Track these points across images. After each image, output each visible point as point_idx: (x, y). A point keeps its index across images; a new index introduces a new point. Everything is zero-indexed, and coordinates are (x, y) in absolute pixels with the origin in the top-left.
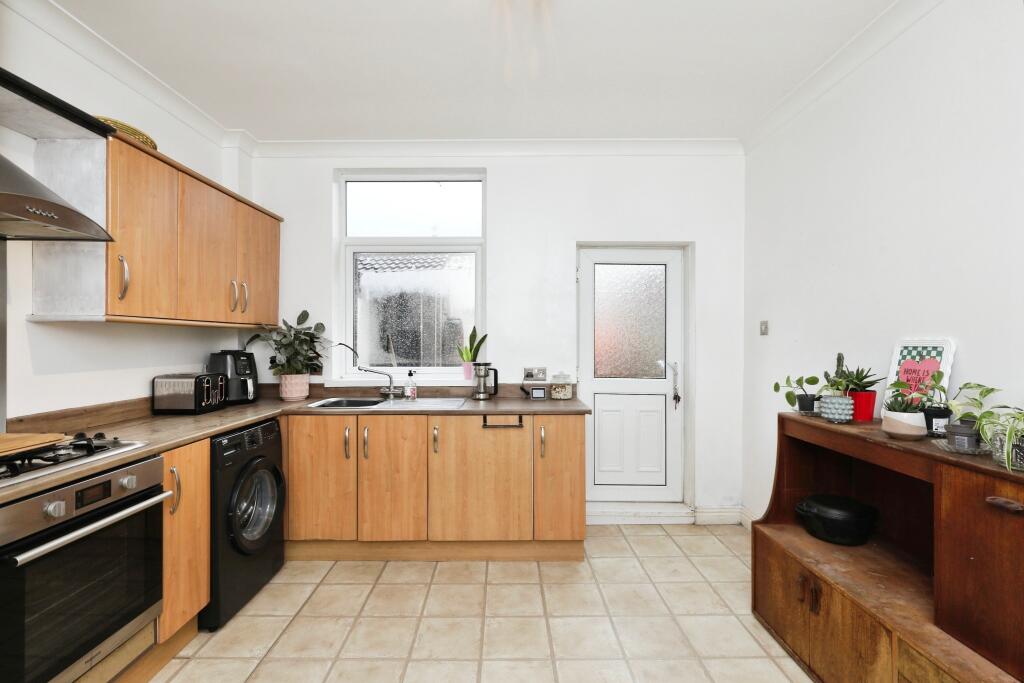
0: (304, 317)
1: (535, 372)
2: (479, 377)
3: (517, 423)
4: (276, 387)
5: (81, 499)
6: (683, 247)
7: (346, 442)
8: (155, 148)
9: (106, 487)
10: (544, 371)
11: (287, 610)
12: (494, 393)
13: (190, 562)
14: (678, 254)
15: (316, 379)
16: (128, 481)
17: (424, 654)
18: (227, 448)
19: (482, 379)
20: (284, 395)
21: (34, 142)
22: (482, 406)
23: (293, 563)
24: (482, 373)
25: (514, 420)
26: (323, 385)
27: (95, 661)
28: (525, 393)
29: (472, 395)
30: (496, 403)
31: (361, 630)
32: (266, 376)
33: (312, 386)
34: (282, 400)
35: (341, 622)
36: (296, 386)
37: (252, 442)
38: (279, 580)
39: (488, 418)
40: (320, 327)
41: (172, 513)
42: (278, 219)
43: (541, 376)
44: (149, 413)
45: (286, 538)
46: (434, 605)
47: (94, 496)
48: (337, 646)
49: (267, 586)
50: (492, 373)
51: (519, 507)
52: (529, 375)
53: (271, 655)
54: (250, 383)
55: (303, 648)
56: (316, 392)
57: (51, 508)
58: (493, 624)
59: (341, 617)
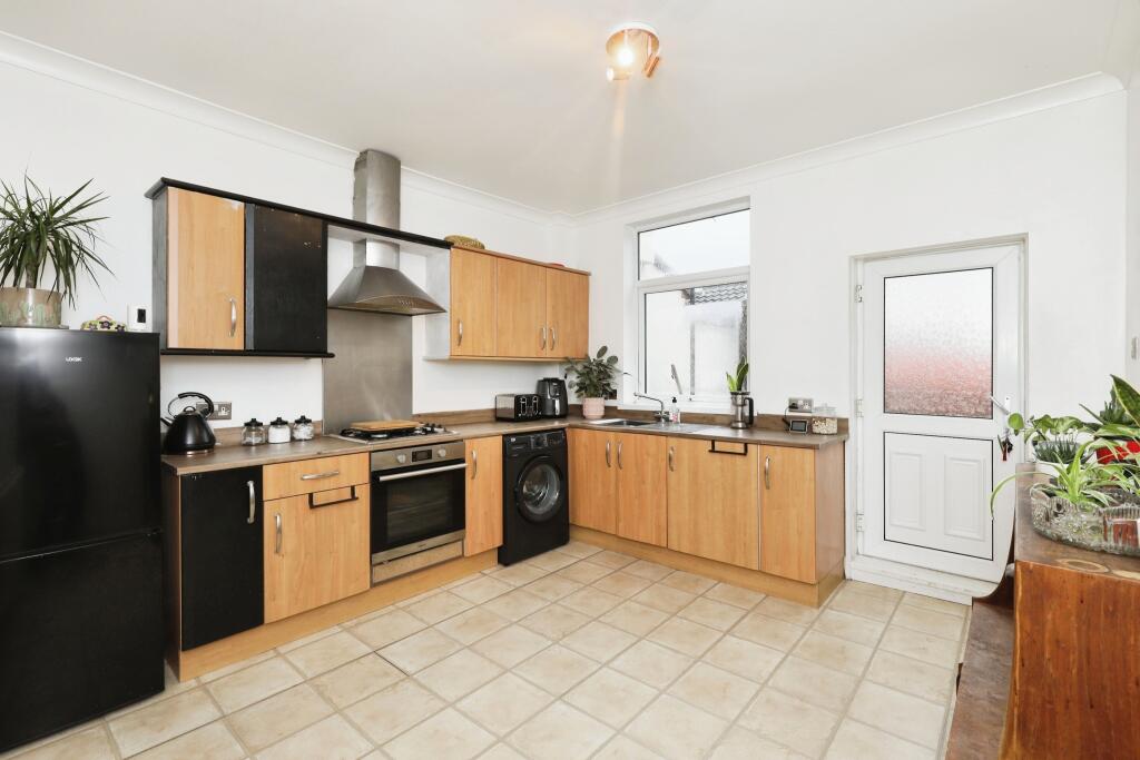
0: (604, 350)
1: (800, 403)
2: (737, 406)
3: (742, 451)
4: (580, 408)
5: (415, 456)
6: (1022, 240)
7: (607, 454)
8: (483, 247)
9: (429, 454)
10: (810, 402)
11: (550, 568)
12: (750, 423)
13: (486, 513)
14: (1014, 250)
15: (611, 403)
16: (442, 453)
17: (609, 620)
18: (514, 444)
19: (740, 408)
20: (585, 414)
21: (424, 258)
22: (741, 434)
23: (577, 543)
24: (739, 402)
25: (740, 448)
26: (616, 407)
27: (423, 548)
28: (787, 424)
29: (730, 422)
30: (752, 433)
31: (583, 593)
32: (573, 399)
33: (606, 408)
34: (584, 418)
35: (576, 585)
36: (594, 407)
37: (538, 443)
38: (560, 550)
39: (716, 443)
40: (614, 359)
41: (473, 478)
42: (586, 275)
43: (807, 407)
44: (493, 419)
45: (570, 521)
46: (644, 597)
47: (422, 456)
48: (561, 596)
49: (551, 552)
50: (748, 401)
51: (745, 535)
52: (793, 407)
53: (525, 588)
54: (557, 402)
55: (543, 591)
56: (609, 412)
57: (399, 457)
58: (676, 621)
59: (578, 582)
